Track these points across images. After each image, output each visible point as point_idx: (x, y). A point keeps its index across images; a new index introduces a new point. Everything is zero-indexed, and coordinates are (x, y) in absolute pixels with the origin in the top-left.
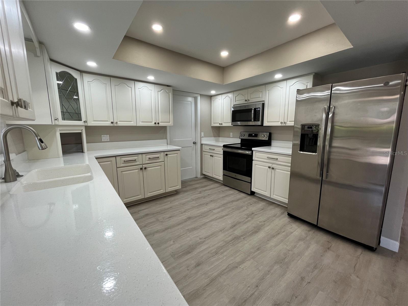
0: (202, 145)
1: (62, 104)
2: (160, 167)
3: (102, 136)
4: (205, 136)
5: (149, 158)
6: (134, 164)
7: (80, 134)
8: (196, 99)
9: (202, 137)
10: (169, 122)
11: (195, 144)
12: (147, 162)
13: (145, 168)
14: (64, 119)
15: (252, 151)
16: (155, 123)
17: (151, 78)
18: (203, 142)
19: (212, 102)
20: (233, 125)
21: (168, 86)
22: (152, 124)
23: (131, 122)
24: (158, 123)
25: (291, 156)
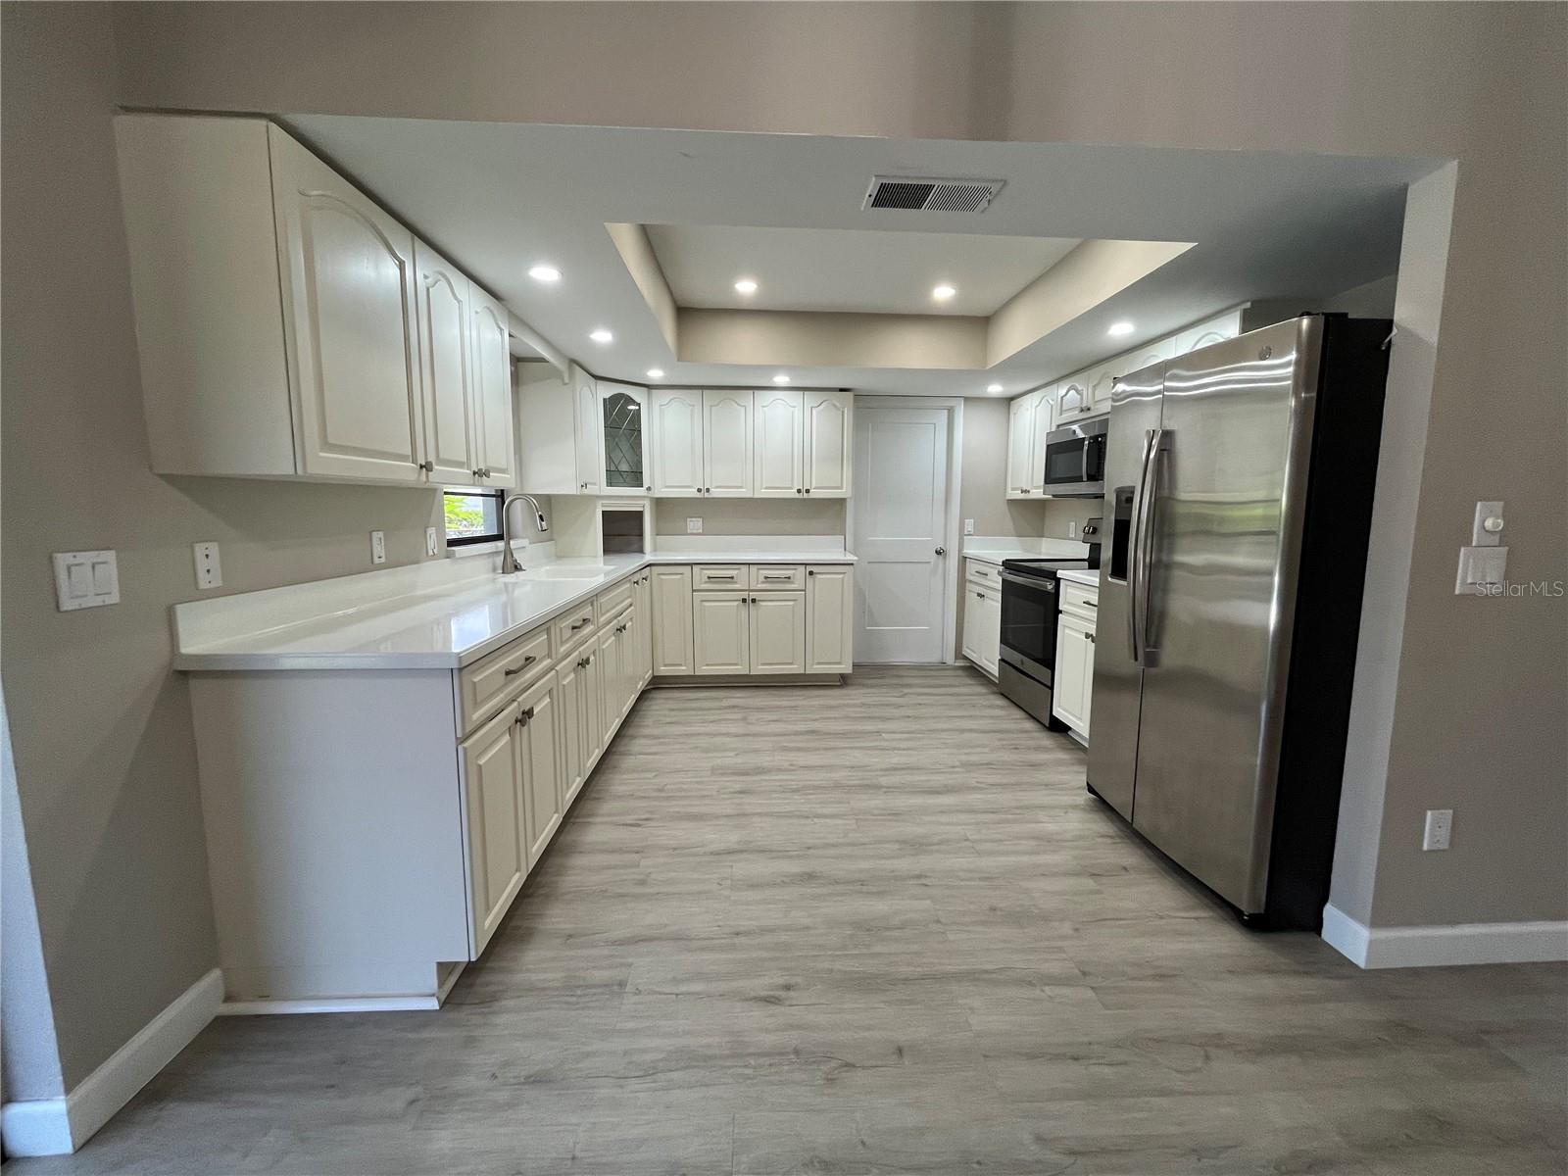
0: (964, 559)
1: (610, 457)
2: (791, 603)
3: (689, 519)
4: (979, 531)
5: (766, 578)
6: (730, 586)
7: (639, 515)
8: (951, 411)
9: (966, 533)
10: (841, 488)
11: (941, 557)
12: (760, 586)
13: (754, 601)
14: (610, 483)
15: (1058, 581)
16: (799, 491)
17: (782, 380)
18: (969, 551)
19: (1012, 416)
20: (1054, 496)
21: (842, 390)
22: (792, 494)
23: (741, 487)
24: (808, 491)
25: (1097, 590)
